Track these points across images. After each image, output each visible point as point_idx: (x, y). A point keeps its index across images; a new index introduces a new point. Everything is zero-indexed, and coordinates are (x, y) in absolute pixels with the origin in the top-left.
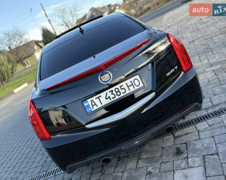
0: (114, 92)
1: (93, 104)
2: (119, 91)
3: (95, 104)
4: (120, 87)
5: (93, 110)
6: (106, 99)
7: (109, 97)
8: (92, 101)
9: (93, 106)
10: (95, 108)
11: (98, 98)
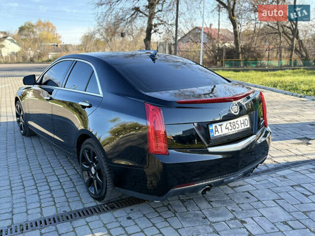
0: (232, 125)
1: (216, 130)
2: (235, 125)
3: (218, 131)
4: (237, 121)
5: (215, 135)
6: (226, 129)
7: (228, 128)
8: (216, 126)
9: (216, 131)
10: (217, 134)
11: (221, 125)
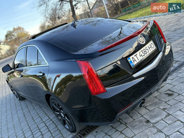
2: (145, 51)
3: (135, 60)
4: (146, 48)
5: (134, 64)
8: (133, 58)
11: (136, 55)
